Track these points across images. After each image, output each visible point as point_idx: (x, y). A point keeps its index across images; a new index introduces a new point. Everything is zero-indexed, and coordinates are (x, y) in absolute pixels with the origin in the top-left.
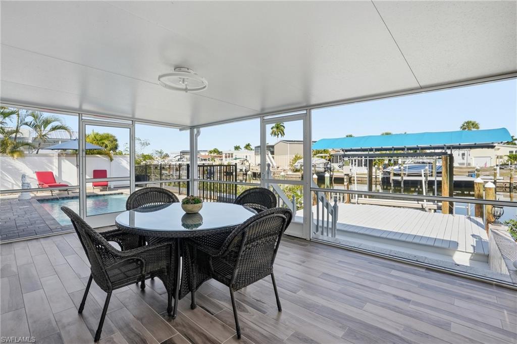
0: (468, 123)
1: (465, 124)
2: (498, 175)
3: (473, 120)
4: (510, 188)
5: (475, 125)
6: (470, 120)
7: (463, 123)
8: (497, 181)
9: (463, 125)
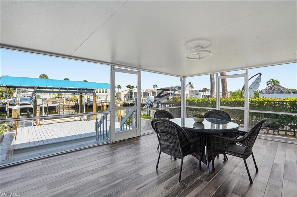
0: (43, 75)
1: (42, 76)
2: (64, 102)
3: (46, 74)
4: (69, 108)
5: (46, 77)
6: (44, 74)
7: (40, 75)
8: (64, 105)
9: (41, 76)
